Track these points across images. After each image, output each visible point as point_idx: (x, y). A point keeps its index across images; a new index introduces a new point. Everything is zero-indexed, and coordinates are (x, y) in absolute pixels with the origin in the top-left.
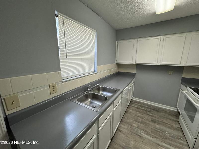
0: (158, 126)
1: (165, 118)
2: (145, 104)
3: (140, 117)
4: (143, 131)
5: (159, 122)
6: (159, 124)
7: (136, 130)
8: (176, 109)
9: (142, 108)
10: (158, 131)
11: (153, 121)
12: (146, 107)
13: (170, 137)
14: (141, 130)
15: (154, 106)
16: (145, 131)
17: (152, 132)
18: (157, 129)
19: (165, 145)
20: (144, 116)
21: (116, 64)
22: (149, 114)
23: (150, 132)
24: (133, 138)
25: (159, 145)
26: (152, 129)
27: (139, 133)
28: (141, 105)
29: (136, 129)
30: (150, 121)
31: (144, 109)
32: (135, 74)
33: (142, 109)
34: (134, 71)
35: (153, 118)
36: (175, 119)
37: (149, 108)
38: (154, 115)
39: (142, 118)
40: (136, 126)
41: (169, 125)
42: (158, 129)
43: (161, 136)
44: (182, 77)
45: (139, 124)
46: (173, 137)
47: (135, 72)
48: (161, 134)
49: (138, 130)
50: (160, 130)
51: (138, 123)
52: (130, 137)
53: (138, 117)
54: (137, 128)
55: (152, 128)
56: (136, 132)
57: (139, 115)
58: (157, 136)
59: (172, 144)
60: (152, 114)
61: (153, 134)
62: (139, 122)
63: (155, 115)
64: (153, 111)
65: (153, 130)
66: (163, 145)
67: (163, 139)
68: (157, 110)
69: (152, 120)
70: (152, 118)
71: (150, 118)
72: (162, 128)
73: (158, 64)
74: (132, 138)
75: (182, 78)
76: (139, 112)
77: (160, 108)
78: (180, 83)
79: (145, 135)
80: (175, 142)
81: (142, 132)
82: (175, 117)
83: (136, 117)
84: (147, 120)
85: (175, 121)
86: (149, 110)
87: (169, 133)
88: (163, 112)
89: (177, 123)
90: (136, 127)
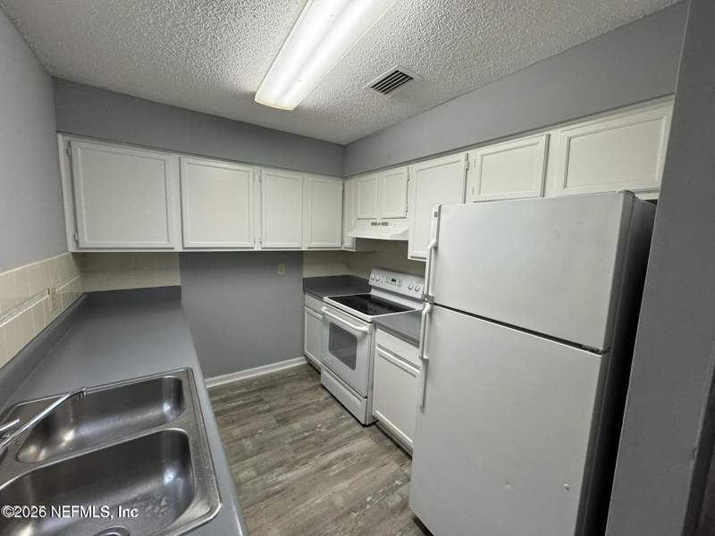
0: (297, 426)
1: (297, 393)
2: (232, 387)
3: (244, 438)
4: (277, 470)
5: (295, 413)
6: (296, 418)
7: (258, 486)
8: (303, 360)
9: (234, 404)
10: (305, 438)
11: (282, 420)
12: (240, 394)
13: (330, 431)
14: (271, 469)
15: (259, 379)
16: (281, 464)
17: (296, 451)
18: (299, 434)
19: (332, 456)
20: (254, 424)
21: (71, 257)
22: (261, 409)
23: (293, 454)
24: (266, 518)
25: (325, 468)
26: (291, 443)
27: (273, 485)
28: (224, 396)
29: (259, 481)
30: (275, 429)
31: (241, 402)
32: (178, 288)
33: (233, 409)
34: (172, 279)
35: (275, 413)
36: (314, 384)
37: (250, 393)
38: (273, 404)
39: (252, 434)
40: (253, 473)
41: (312, 404)
42: (302, 433)
43: (317, 444)
44: (305, 277)
45: (255, 459)
46: (333, 425)
47: (177, 282)
48: (313, 439)
49: (265, 476)
50: (307, 432)
51: (252, 456)
52: (260, 523)
53: (240, 439)
54: (259, 474)
55: (291, 440)
56: (264, 489)
57: (237, 432)
58: (311, 452)
59: (340, 442)
60: (267, 403)
61: (302, 455)
62: (253, 454)
63: (275, 400)
64: (263, 394)
65: (295, 445)
66: (331, 461)
67: (323, 448)
68: (270, 384)
69: (278, 422)
70: (275, 417)
71: (270, 419)
72: (306, 422)
73: (258, 248)
74: (265, 521)
75: (304, 279)
76: (233, 422)
77: (276, 376)
78: (302, 291)
79: (289, 475)
80: (341, 433)
81: (277, 476)
82: (310, 379)
83: (232, 444)
84: (266, 428)
85: (315, 388)
86: (252, 398)
87: (324, 423)
88: (286, 383)
89: (320, 389)
90: (255, 478)
